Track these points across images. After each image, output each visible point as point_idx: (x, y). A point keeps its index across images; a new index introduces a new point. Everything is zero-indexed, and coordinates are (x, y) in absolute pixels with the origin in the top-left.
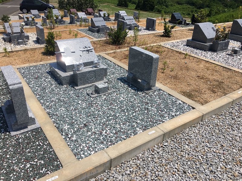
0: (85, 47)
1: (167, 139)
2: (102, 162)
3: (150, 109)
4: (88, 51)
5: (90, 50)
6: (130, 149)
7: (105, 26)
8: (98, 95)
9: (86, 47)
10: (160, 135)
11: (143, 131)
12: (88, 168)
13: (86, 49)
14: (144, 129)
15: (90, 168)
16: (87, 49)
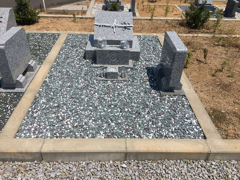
0: (123, 23)
1: (132, 161)
2: (30, 150)
3: (141, 115)
4: (125, 28)
5: (128, 28)
6: (69, 151)
7: (210, 4)
8: (105, 79)
9: (125, 23)
10: (118, 151)
11: (105, 138)
12: (13, 150)
13: (124, 25)
14: (108, 136)
15: (13, 151)
16: (126, 26)
